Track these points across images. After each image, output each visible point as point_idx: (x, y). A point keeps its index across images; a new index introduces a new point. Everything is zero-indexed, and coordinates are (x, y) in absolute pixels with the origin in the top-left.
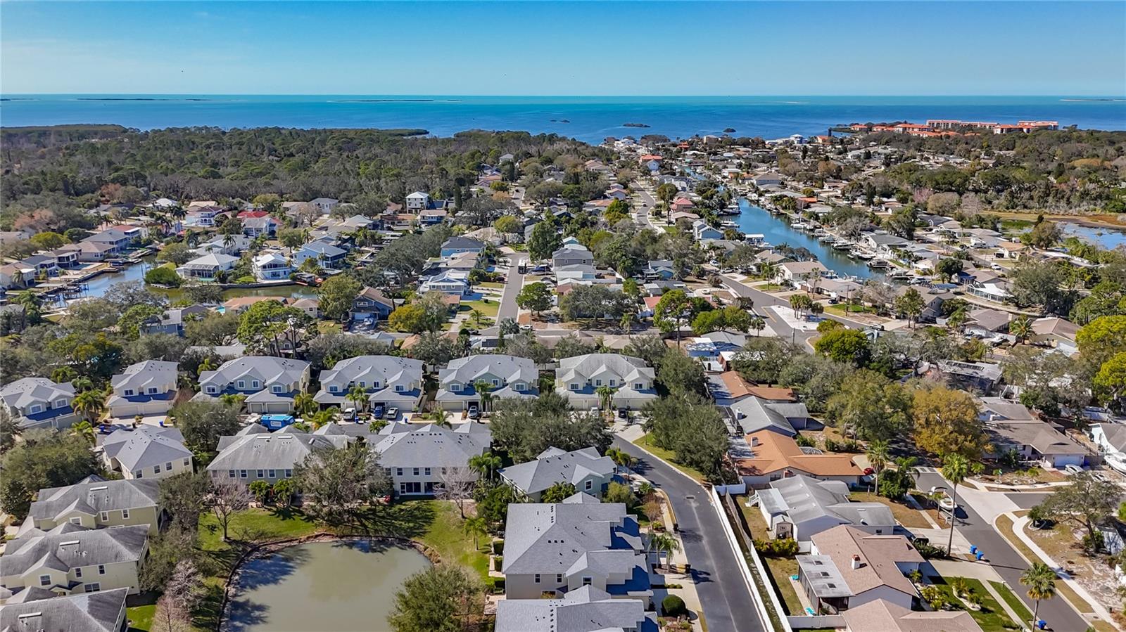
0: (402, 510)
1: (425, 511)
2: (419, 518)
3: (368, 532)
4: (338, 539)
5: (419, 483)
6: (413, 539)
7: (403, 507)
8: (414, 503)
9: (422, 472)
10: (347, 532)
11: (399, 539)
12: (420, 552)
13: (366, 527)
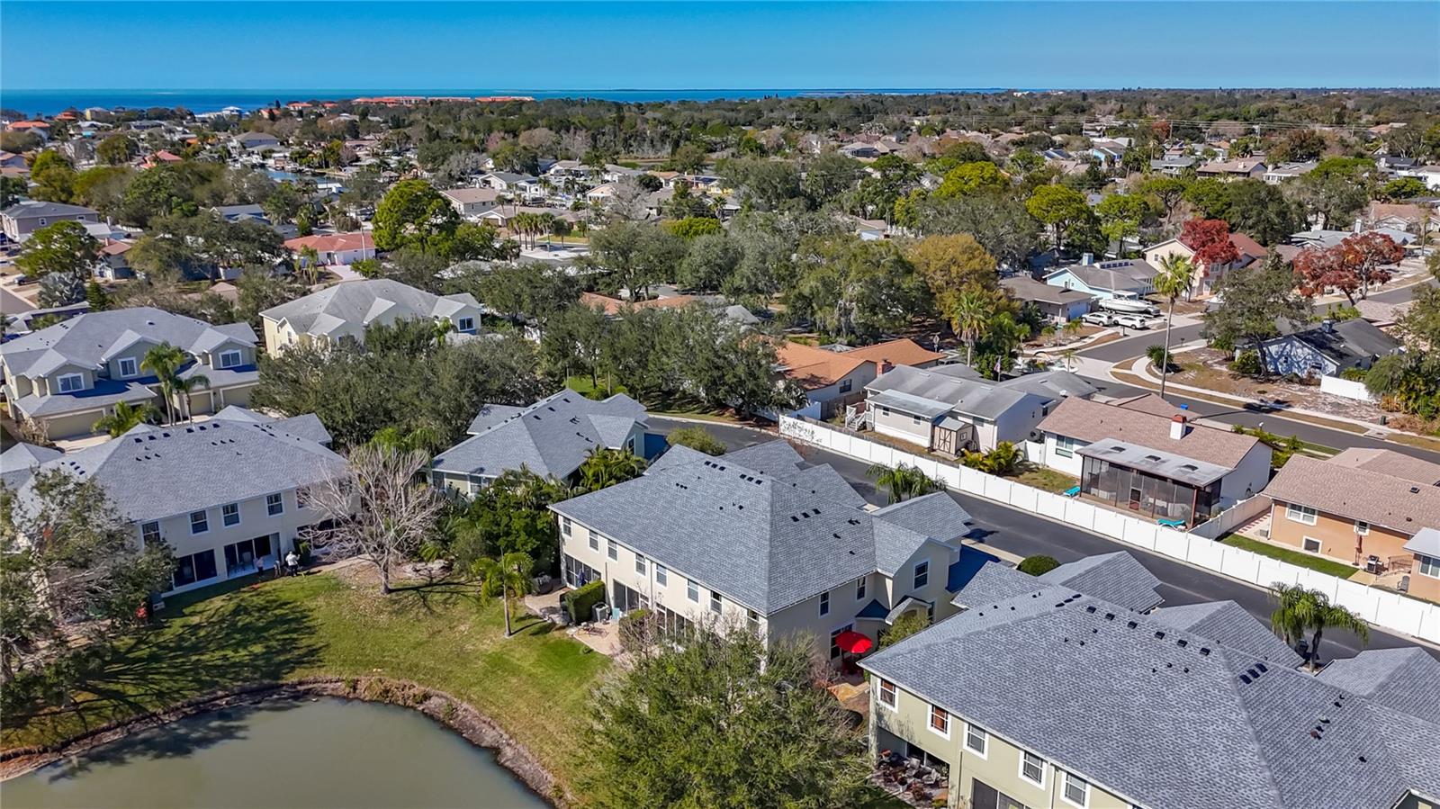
0: (198, 627)
1: (266, 609)
2: (265, 629)
3: (137, 707)
4: (50, 757)
5: (211, 552)
6: (292, 678)
7: (196, 620)
8: (218, 602)
9: (216, 521)
10: (70, 726)
11: (251, 692)
12: (345, 699)
13: (119, 696)
